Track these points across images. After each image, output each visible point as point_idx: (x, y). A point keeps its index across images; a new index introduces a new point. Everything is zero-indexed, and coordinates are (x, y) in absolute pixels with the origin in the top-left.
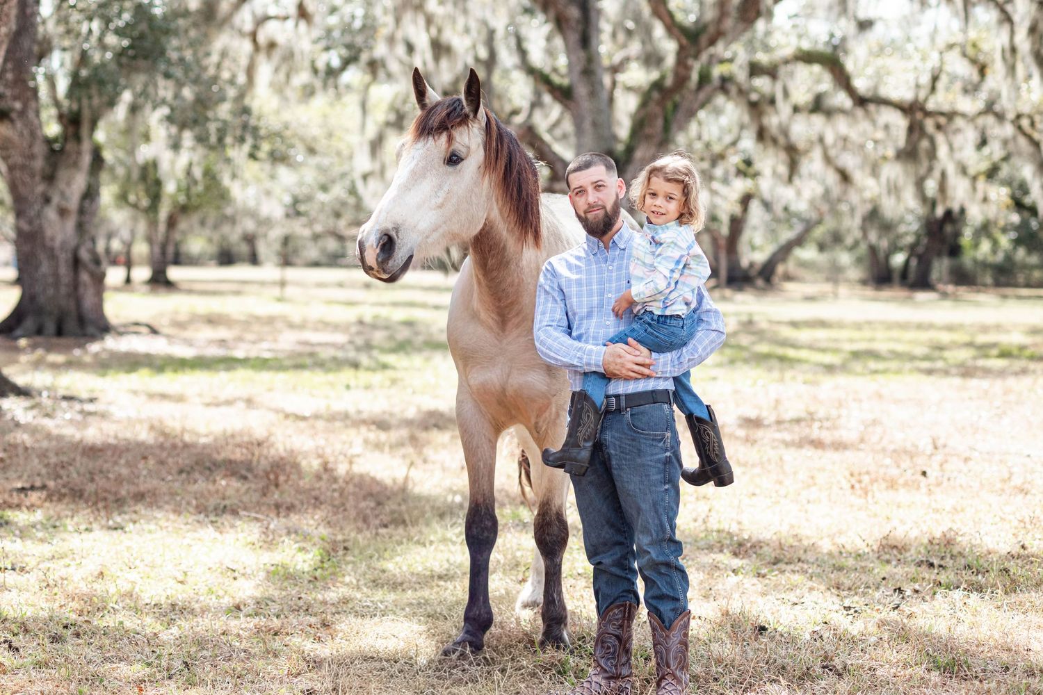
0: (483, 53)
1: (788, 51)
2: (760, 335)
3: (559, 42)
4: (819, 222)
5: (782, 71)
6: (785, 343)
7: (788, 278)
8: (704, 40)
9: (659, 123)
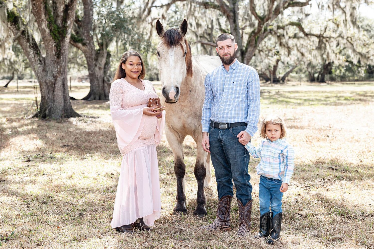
0: (210, 26)
1: (287, 22)
2: (281, 95)
3: (228, 23)
4: (296, 67)
5: (286, 27)
6: (287, 98)
7: (289, 80)
8: (265, 20)
9: (254, 41)
